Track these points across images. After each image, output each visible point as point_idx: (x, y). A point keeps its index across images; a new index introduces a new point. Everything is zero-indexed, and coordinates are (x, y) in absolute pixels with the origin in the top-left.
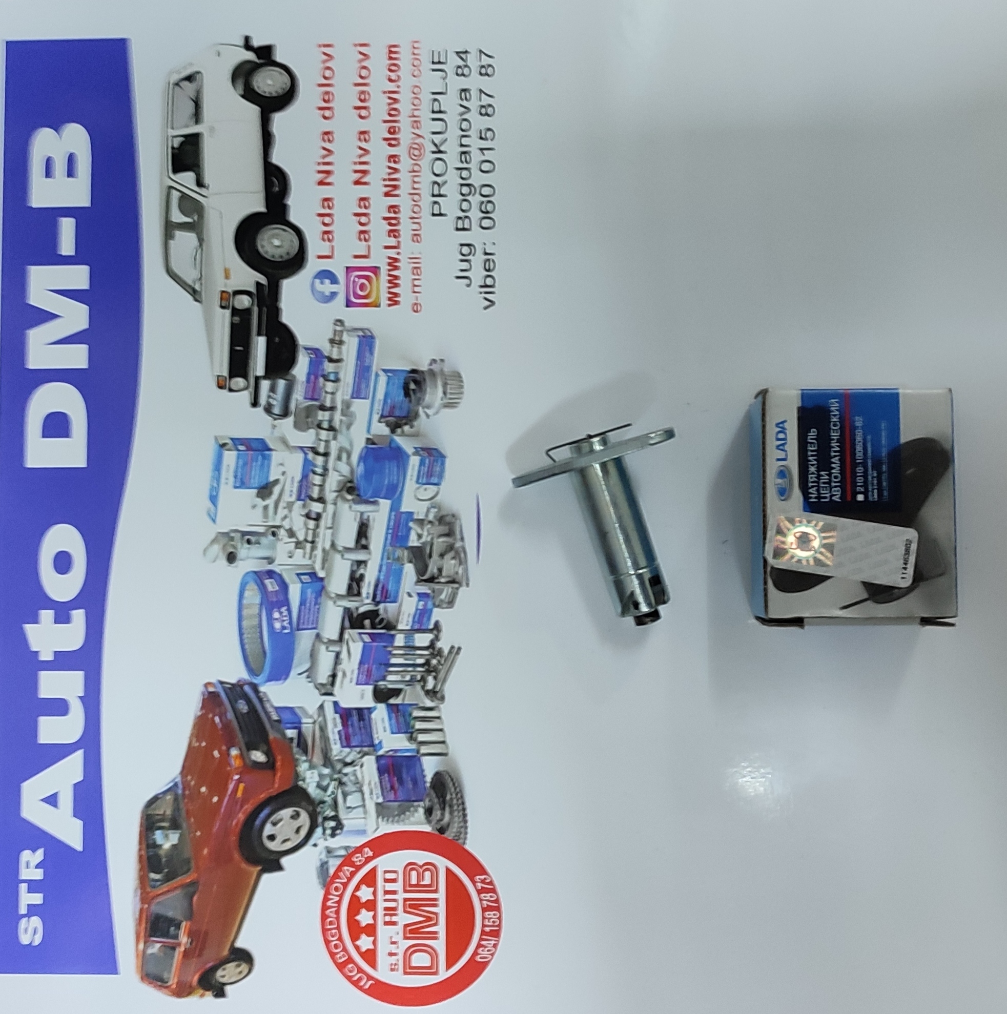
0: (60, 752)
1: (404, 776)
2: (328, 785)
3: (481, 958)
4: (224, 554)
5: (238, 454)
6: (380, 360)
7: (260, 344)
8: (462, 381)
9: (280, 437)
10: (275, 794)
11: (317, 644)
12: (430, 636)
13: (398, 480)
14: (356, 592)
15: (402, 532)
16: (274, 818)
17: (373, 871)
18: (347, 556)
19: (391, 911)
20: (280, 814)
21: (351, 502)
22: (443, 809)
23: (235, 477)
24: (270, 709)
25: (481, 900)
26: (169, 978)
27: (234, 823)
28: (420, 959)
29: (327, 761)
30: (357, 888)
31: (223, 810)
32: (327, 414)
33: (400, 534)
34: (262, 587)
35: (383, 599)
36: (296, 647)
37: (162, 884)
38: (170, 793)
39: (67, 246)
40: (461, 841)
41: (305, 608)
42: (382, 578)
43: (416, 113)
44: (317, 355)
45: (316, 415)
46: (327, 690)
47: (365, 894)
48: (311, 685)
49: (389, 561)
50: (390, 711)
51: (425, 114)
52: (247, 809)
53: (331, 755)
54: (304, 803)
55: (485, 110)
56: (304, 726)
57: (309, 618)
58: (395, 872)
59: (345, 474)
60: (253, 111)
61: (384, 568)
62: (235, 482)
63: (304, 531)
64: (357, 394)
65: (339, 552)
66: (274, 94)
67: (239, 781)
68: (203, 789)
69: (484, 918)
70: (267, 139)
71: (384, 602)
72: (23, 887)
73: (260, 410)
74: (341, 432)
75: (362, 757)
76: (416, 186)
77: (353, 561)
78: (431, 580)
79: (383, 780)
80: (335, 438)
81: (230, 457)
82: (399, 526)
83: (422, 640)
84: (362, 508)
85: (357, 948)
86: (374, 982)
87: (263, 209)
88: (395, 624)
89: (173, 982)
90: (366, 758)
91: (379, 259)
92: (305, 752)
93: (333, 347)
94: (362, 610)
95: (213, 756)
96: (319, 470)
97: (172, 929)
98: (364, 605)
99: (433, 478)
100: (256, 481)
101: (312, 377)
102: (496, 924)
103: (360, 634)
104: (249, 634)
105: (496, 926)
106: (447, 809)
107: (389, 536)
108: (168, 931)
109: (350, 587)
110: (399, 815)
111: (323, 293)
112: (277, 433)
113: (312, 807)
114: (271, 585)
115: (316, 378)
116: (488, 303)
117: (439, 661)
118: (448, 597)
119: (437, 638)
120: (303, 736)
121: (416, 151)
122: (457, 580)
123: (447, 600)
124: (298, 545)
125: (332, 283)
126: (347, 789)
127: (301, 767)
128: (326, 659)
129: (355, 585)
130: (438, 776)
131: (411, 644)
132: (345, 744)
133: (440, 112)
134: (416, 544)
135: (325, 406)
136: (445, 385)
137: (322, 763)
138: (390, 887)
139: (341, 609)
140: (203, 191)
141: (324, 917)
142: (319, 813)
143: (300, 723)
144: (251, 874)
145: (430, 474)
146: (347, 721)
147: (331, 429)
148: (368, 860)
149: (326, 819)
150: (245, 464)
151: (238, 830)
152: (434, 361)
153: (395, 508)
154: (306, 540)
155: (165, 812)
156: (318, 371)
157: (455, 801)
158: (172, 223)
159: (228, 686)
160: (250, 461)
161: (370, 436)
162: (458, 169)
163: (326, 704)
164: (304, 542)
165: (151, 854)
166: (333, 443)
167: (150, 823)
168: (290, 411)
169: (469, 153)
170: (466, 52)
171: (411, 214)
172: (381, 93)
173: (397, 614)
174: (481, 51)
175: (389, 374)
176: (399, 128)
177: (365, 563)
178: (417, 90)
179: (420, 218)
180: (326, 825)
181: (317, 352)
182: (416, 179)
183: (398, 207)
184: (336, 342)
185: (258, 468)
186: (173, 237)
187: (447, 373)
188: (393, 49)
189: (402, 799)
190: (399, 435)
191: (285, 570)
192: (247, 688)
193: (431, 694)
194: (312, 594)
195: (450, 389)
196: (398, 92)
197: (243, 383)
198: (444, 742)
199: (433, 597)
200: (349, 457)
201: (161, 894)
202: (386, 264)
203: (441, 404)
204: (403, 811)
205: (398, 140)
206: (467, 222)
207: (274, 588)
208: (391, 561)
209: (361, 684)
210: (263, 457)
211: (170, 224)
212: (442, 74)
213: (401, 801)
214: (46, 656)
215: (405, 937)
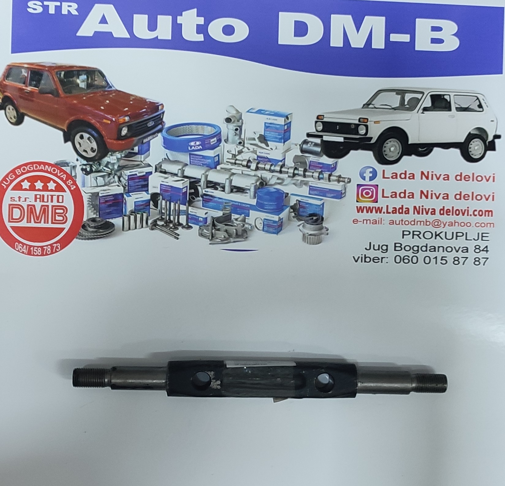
0: (129, 26)
1: (112, 208)
2: (109, 168)
3: (17, 245)
4: (230, 116)
5: (282, 125)
6: (329, 201)
7: (340, 139)
8: (316, 244)
9: (290, 148)
10: (104, 139)
11: (183, 164)
12: (184, 224)
13: (266, 209)
14: (208, 185)
16: (92, 139)
17: (64, 191)
18: (228, 181)
19: (42, 198)
20: (94, 141)
21: (255, 184)
22: (95, 227)
23: (271, 124)
24: (149, 138)
25: (47, 246)
26: (8, 80)
27: (90, 118)
28: (17, 213)
29: (121, 168)
30: (55, 182)
31: (97, 111)
32: (302, 173)
33: (238, 209)
34: (212, 136)
35: (204, 199)
36: (181, 153)
37: (58, 77)
38: (105, 82)
39: (394, 37)
40: (78, 236)
41: (201, 158)
42: (216, 199)
43: (457, 224)
44: (333, 168)
45: (301, 167)
46: (158, 169)
47: (51, 186)
48: (161, 161)
49: (224, 203)
50: (147, 201)
51: (455, 229)
52: (97, 125)
53: (124, 169)
54: (99, 155)
55: (456, 260)
56: (140, 156)
57: (196, 160)
58: (63, 202)
59: (270, 182)
60: (461, 139)
61: (220, 200)
62: (268, 123)
63: (242, 159)
64: (312, 189)
65: (230, 177)
66: (470, 150)
67: (112, 121)
68: (108, 102)
69: (38, 247)
70: (446, 146)
71: (203, 200)
72: (58, 4)
73: (306, 138)
74: (292, 180)
75: (123, 186)
76: (419, 223)
77: (225, 184)
78: (214, 225)
79: (110, 197)
80: (289, 176)
81: (281, 121)
82: (242, 209)
83: (183, 219)
84: (252, 190)
85: (23, 181)
86: (5, 188)
87: (410, 142)
88: (191, 205)
89: (7, 82)
90: (123, 188)
91: (382, 203)
92: (125, 157)
93: (337, 176)
94: (199, 188)
95: (127, 108)
96: (273, 168)
97: (35, 83)
98: (202, 190)
99: (266, 227)
100: (268, 134)
101: (321, 166)
102: (34, 253)
103: (187, 187)
104: (188, 128)
105: (33, 253)
106: (95, 230)
107: (237, 204)
108: (33, 81)
109: (211, 182)
110: (91, 205)
111: (365, 173)
112: (293, 146)
113: (97, 159)
114: (214, 141)
115: (321, 168)
116: (356, 259)
117: (171, 228)
118: (205, 233)
119: (183, 227)
120: (135, 156)
121: (437, 224)
122: (213, 238)
123: (203, 232)
124: (234, 156)
125: (370, 177)
126: (106, 177)
127: (119, 153)
128: (174, 168)
129: (212, 185)
130: (113, 225)
131: (180, 214)
132: (130, 177)
133: (457, 236)
134: (233, 217)
135: (306, 172)
136: (314, 235)
137: (120, 165)
138: (55, 198)
139: (200, 178)
140: (421, 111)
141: (40, 163)
142: (94, 163)
143: (142, 154)
144: (63, 126)
145: (269, 226)
146: (142, 179)
147: (294, 175)
148: (69, 187)
149: (91, 166)
150: (277, 129)
151: (86, 119)
152: (327, 230)
153: (252, 207)
154: (236, 160)
155: (96, 81)
156: (324, 169)
157: (99, 234)
158: (404, 94)
159: (162, 117)
160: (278, 131)
161: (289, 195)
162: (427, 244)
163: (151, 168)
164: (235, 159)
165: (74, 72)
166: (287, 175)
167: (91, 72)
168: (303, 153)
169: (435, 251)
170: (487, 251)
171: (404, 220)
172: (468, 206)
173: (196, 206)
174: (487, 258)
175: (321, 206)
176: (449, 215)
177: (224, 191)
178: (469, 225)
179: (402, 224)
180: (88, 166)
181: (335, 168)
182: (422, 223)
183: (408, 213)
184: (339, 178)
185: (275, 135)
186: (397, 94)
187: (321, 236)
188: (490, 213)
189: (101, 206)
190: (289, 211)
191: (221, 148)
192: (160, 126)
193: (154, 223)
194: (208, 162)
195: (313, 238)
196: (468, 215)
197: (320, 129)
198: (129, 229)
199: (205, 226)
200: (279, 184)
201: (53, 78)
202: (379, 206)
203: (304, 232)
204: (94, 206)
205: (443, 214)
206: (400, 249)
207: (212, 142)
208: (224, 204)
209: (161, 187)
210: (281, 139)
211: (404, 93)
212: (476, 239)
213: (100, 206)
214: (180, 20)
215: (28, 205)
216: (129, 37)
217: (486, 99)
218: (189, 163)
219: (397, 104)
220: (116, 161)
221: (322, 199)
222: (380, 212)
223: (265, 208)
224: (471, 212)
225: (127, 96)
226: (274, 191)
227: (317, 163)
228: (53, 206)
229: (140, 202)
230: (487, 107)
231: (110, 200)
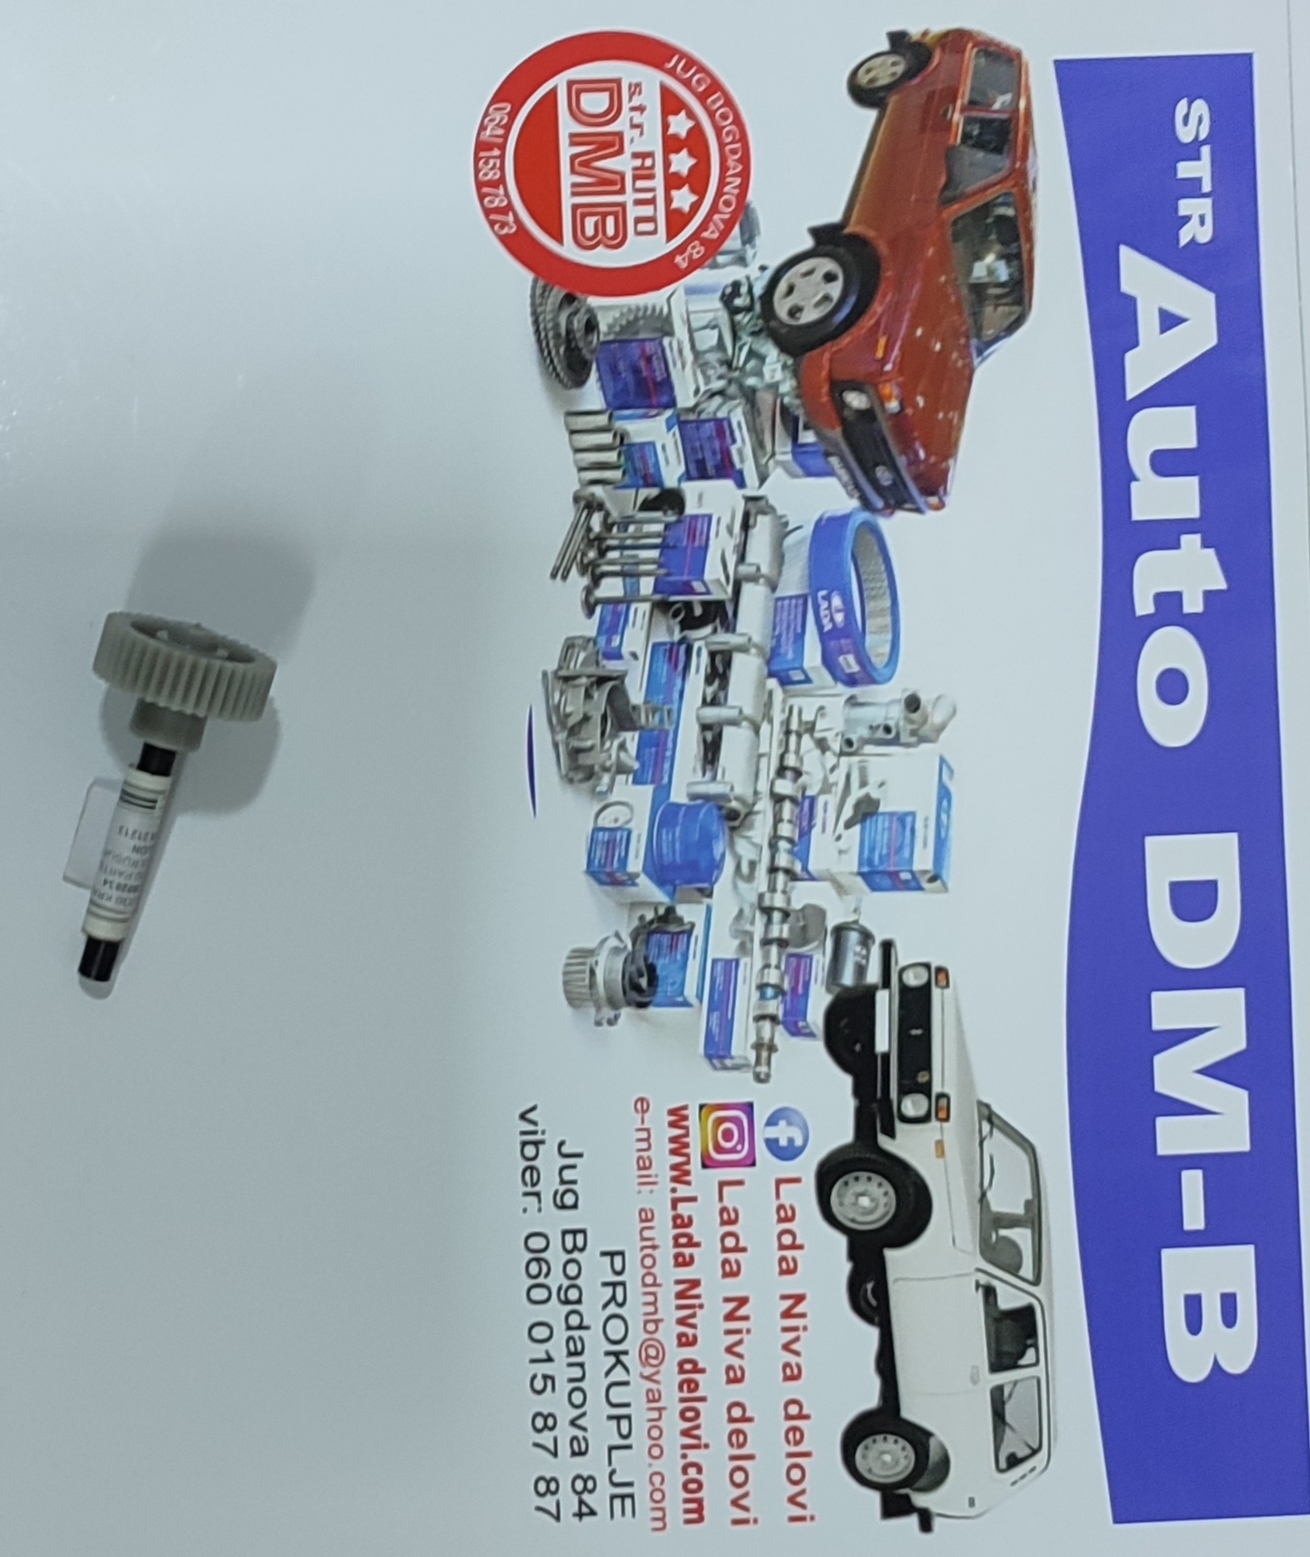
0: (1161, 395)
1: (630, 379)
2: (746, 361)
3: (505, 108)
4: (926, 710)
5: (911, 865)
6: (694, 1021)
7: (884, 1039)
8: (566, 992)
9: (846, 893)
10: (829, 344)
11: (775, 577)
12: (599, 593)
13: (659, 835)
14: (718, 659)
15: (650, 753)
16: (827, 308)
17: (671, 236)
18: (733, 713)
19: (644, 174)
20: (820, 313)
21: (732, 797)
22: (569, 331)
23: (913, 830)
24: (842, 472)
25: (507, 194)
26: (978, 56)
27: (888, 298)
28: (594, 103)
29: (750, 396)
31: (907, 316)
32: (775, 933)
33: (654, 749)
34: (863, 660)
35: (676, 646)
36: (806, 572)
37: (998, 197)
38: (989, 339)
39: (1192, 1182)
40: (541, 283)
41: (795, 629)
42: (679, 682)
43: (655, 1415)
44: (794, 1024)
45: (791, 930)
46: (755, 506)
47: (683, 199)
48: (780, 512)
49: (669, 706)
50: (658, 477)
51: (640, 1414)
52: (871, 318)
53: (745, 407)
54: (784, 331)
55: (545, 1422)
56: (789, 448)
57: (789, 615)
58: (638, 233)
59: (743, 840)
60: (911, 1410)
62: (914, 821)
63: (803, 751)
64: (730, 967)
65: (746, 719)
66: (880, 1438)
67: (884, 361)
68: (938, 347)
69: (502, 168)
70: (887, 1363)
71: (672, 644)
72: (1207, 187)
73: (879, 939)
74: (752, 905)
75: (696, 405)
76: (651, 1299)
77: (726, 705)
78: (601, 681)
79: (664, 370)
80: (761, 897)
81: (923, 861)
82: (656, 764)
83: (611, 588)
84: (714, 789)
85: (691, 115)
86: (667, 65)
87: (890, 1254)
88: (655, 610)
89: (970, 52)
90: (691, 403)
91: (704, 1182)
92: (785, 410)
93: (772, 1039)
94: (708, 630)
95: (926, 402)
96: (783, 845)
97: (976, 132)
98: (702, 637)
99: (606, 839)
100: (881, 823)
101: (800, 990)
102: (482, 161)
103: (708, 592)
104: (880, 588)
105: (481, 158)
106: (563, 331)
107: (670, 744)
108: (981, 128)
109: (728, 664)
110: (636, 319)
111: (790, 1123)
112: (850, 901)
113: (770, 327)
114: (850, 663)
115: (794, 989)
116: (530, 1116)
117: (584, 554)
118: (575, 655)
119: (589, 591)
120: (789, 434)
121: (652, 1355)
122: (561, 682)
123: (576, 650)
124: (811, 728)
125: (776, 1141)
126: (719, 355)
127: (794, 389)
128: (760, 550)
129: (721, 670)
130: (579, 380)
131: (628, 580)
132: (725, 423)
133: (618, 1418)
134: (628, 735)
135: (780, 945)
136: (592, 985)
137: (759, 392)
138: (647, 211)
139: (740, 628)
140: (984, 1279)
141: (745, 160)
142: (758, 318)
143: (794, 454)
144: (858, 223)
145: (610, 846)
146: (722, 460)
147: (767, 911)
148: (681, 249)
149: (749, 309)
150: (899, 850)
151: (883, 286)
152: (612, 1022)
153: (662, 791)
154: (799, 736)
155: (995, 310)
156: (792, 1001)
157: (551, 344)
158: (1030, 1225)
159: (908, 506)
160: (892, 855)
161: (707, 901)
162: (587, 1328)
163: (757, 483)
164: (802, 730)
165: (1014, 245)
166: (763, 887)
167: (1018, 292)
168: (834, 936)
169: (570, 1354)
170: (580, 1515)
171: (656, 1253)
172: (711, 1446)
173: (653, 626)
174: (558, 1518)
175: (680, 999)
176: (681, 1388)
177: (704, 703)
178: (656, 1452)
179: (643, 1248)
180: (748, 301)
181: (796, 1030)
182: (651, 1309)
183: (677, 1265)
184: (765, 1047)
185: (878, 845)
186: (1028, 1204)
187: (591, 1004)
188: (694, 1516)
189: (634, 344)
190: (661, 904)
191: (829, 688)
192: (879, 503)
193: (595, 505)
194: (786, 654)
195: (583, 980)
196: (685, 1447)
197: (909, 979)
198: (573, 432)
199: (597, 652)
200: (738, 867)
201: (995, 184)
202: (693, 1173)
203: (598, 955)
204: (631, 325)
205: (682, 1371)
206: (569, 1245)
207: (845, 659)
208: (666, 708)
209: (704, 516)
210: (870, 862)
211: (1033, 1223)
212: (616, 1479)
213: (631, 341)
214: (1191, 541)
215: (620, 135)
216: (1131, 394)
217: (1035, 1478)
218: (779, 593)
219: (997, 1206)
220: (768, 378)
221: (701, 1001)
222: (675, 1179)
223: (664, 831)
224: (694, 1456)
225: (959, 402)
226: (715, 852)
227: (807, 978)
228: (623, 206)
229: (653, 459)
230: (1014, 1483)
231: (654, 371)
